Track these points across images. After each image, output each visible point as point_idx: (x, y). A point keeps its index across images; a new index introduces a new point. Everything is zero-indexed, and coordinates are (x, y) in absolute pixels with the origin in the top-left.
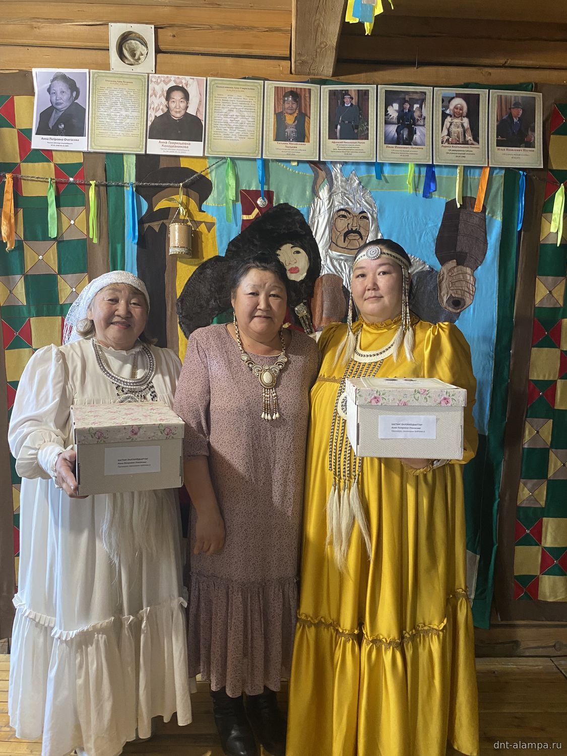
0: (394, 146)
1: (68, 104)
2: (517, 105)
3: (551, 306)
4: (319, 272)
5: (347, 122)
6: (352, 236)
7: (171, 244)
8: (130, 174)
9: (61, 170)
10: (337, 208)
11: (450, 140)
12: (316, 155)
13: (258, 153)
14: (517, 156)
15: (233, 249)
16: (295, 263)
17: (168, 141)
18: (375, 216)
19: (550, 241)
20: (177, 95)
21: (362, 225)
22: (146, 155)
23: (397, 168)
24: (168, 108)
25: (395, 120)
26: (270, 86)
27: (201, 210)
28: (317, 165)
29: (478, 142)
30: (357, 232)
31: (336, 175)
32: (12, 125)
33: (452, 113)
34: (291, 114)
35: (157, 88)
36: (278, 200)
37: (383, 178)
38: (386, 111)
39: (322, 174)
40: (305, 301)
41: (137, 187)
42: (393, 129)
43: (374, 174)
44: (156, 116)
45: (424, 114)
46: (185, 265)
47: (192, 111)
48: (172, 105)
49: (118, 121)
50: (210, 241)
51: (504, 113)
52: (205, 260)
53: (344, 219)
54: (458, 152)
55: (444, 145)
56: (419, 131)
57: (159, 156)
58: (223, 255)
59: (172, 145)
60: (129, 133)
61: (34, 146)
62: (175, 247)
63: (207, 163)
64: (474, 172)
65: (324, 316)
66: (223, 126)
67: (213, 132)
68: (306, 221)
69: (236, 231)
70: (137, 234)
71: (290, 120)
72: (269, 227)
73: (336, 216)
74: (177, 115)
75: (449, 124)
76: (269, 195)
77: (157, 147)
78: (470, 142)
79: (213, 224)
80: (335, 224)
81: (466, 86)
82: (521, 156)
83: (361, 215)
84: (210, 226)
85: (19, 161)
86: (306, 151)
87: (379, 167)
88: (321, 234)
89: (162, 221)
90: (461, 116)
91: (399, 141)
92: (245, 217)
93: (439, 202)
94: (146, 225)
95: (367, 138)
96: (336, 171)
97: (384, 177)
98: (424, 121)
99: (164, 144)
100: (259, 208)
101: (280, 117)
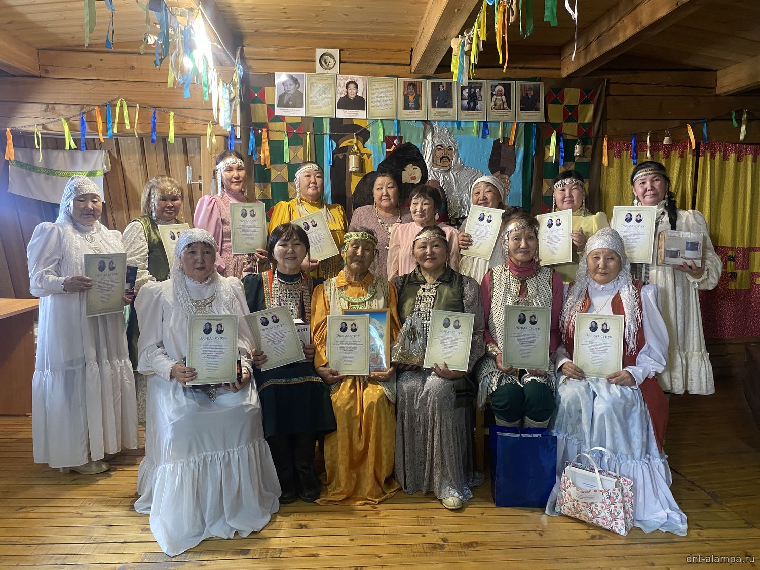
1: (294, 91)
2: (530, 89)
4: (427, 179)
5: (441, 99)
6: (444, 159)
7: (350, 166)
8: (327, 129)
9: (291, 126)
10: (436, 145)
11: (496, 108)
12: (425, 117)
13: (395, 116)
14: (531, 116)
15: (381, 167)
16: (415, 174)
17: (347, 110)
18: (456, 148)
19: (550, 160)
20: (352, 86)
21: (449, 154)
22: (336, 118)
23: (468, 123)
24: (347, 93)
25: (467, 98)
26: (401, 80)
27: (364, 147)
28: (426, 122)
29: (510, 109)
30: (447, 157)
31: (436, 127)
32: (263, 102)
33: (496, 93)
34: (412, 95)
35: (341, 82)
36: (405, 141)
38: (462, 93)
39: (428, 127)
41: (331, 135)
42: (465, 102)
43: (456, 126)
44: (341, 97)
46: (356, 177)
47: (359, 94)
48: (349, 91)
49: (321, 100)
50: (369, 163)
52: (366, 173)
53: (440, 150)
55: (492, 110)
56: (479, 103)
57: (342, 118)
58: (376, 170)
60: (326, 106)
61: (276, 114)
62: (352, 167)
63: (368, 122)
64: (508, 125)
66: (376, 102)
68: (420, 152)
69: (383, 158)
70: (332, 161)
71: (411, 98)
72: (401, 155)
73: (436, 149)
74: (352, 96)
75: (495, 99)
76: (400, 138)
78: (506, 109)
80: (435, 153)
81: (503, 79)
82: (533, 116)
83: (449, 148)
84: (369, 155)
85: (267, 121)
86: (419, 115)
87: (459, 123)
88: (427, 159)
89: (344, 153)
90: (501, 95)
91: (468, 109)
93: (490, 141)
94: (336, 156)
96: (435, 125)
97: (461, 128)
100: (395, 145)
101: (406, 97)
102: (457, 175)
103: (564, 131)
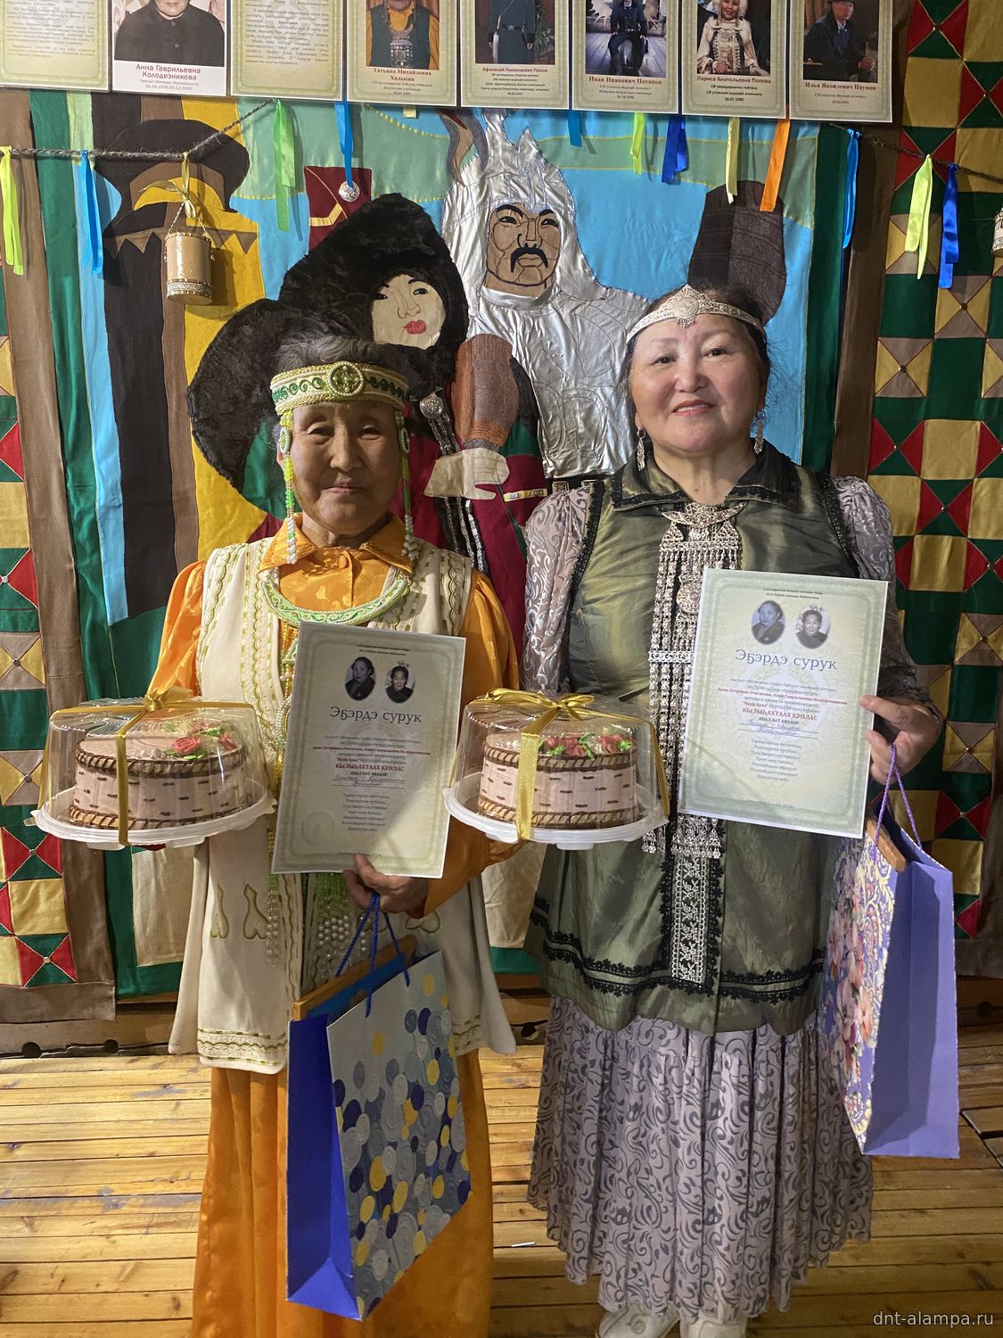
0: (605, 77)
3: (906, 396)
4: (465, 331)
5: (511, 27)
6: (527, 259)
7: (170, 276)
8: (82, 134)
10: (496, 204)
11: (714, 65)
12: (452, 95)
13: (338, 89)
14: (843, 99)
15: (295, 285)
16: (418, 312)
17: (154, 65)
18: (571, 218)
19: (905, 270)
21: (545, 238)
22: (112, 93)
23: (611, 124)
25: (606, 24)
27: (227, 208)
28: (455, 115)
29: (768, 69)
30: (535, 251)
31: (493, 138)
33: (717, 10)
34: (399, 11)
36: (380, 186)
37: (584, 144)
38: (589, 5)
39: (466, 135)
40: (439, 389)
41: (98, 160)
42: (602, 42)
43: (567, 135)
44: (127, 12)
45: (663, 12)
46: (200, 319)
49: (51, 22)
50: (249, 269)
51: (819, 12)
52: (240, 307)
53: (510, 224)
54: (728, 90)
55: (701, 75)
56: (654, 45)
57: (136, 97)
58: (275, 297)
59: (163, 73)
60: (74, 46)
62: (177, 281)
63: (238, 111)
64: (760, 133)
65: (476, 417)
66: (266, 34)
67: (245, 48)
68: (438, 230)
69: (298, 250)
70: (101, 254)
71: (398, 22)
72: (365, 241)
73: (495, 220)
74: (170, 10)
75: (712, 33)
76: (362, 177)
77: (133, 77)
78: (752, 70)
79: (253, 236)
80: (493, 236)
82: (848, 99)
83: (543, 218)
84: (247, 240)
86: (431, 86)
87: (576, 119)
88: (466, 254)
89: (151, 231)
90: (735, 16)
91: (614, 67)
92: (316, 222)
93: (692, 194)
94: (120, 239)
95: (551, 61)
96: (493, 129)
97: (588, 141)
98: (663, 27)
99: (148, 71)
100: (343, 203)
101: (378, 16)
102: (573, 320)
103: (962, 158)
